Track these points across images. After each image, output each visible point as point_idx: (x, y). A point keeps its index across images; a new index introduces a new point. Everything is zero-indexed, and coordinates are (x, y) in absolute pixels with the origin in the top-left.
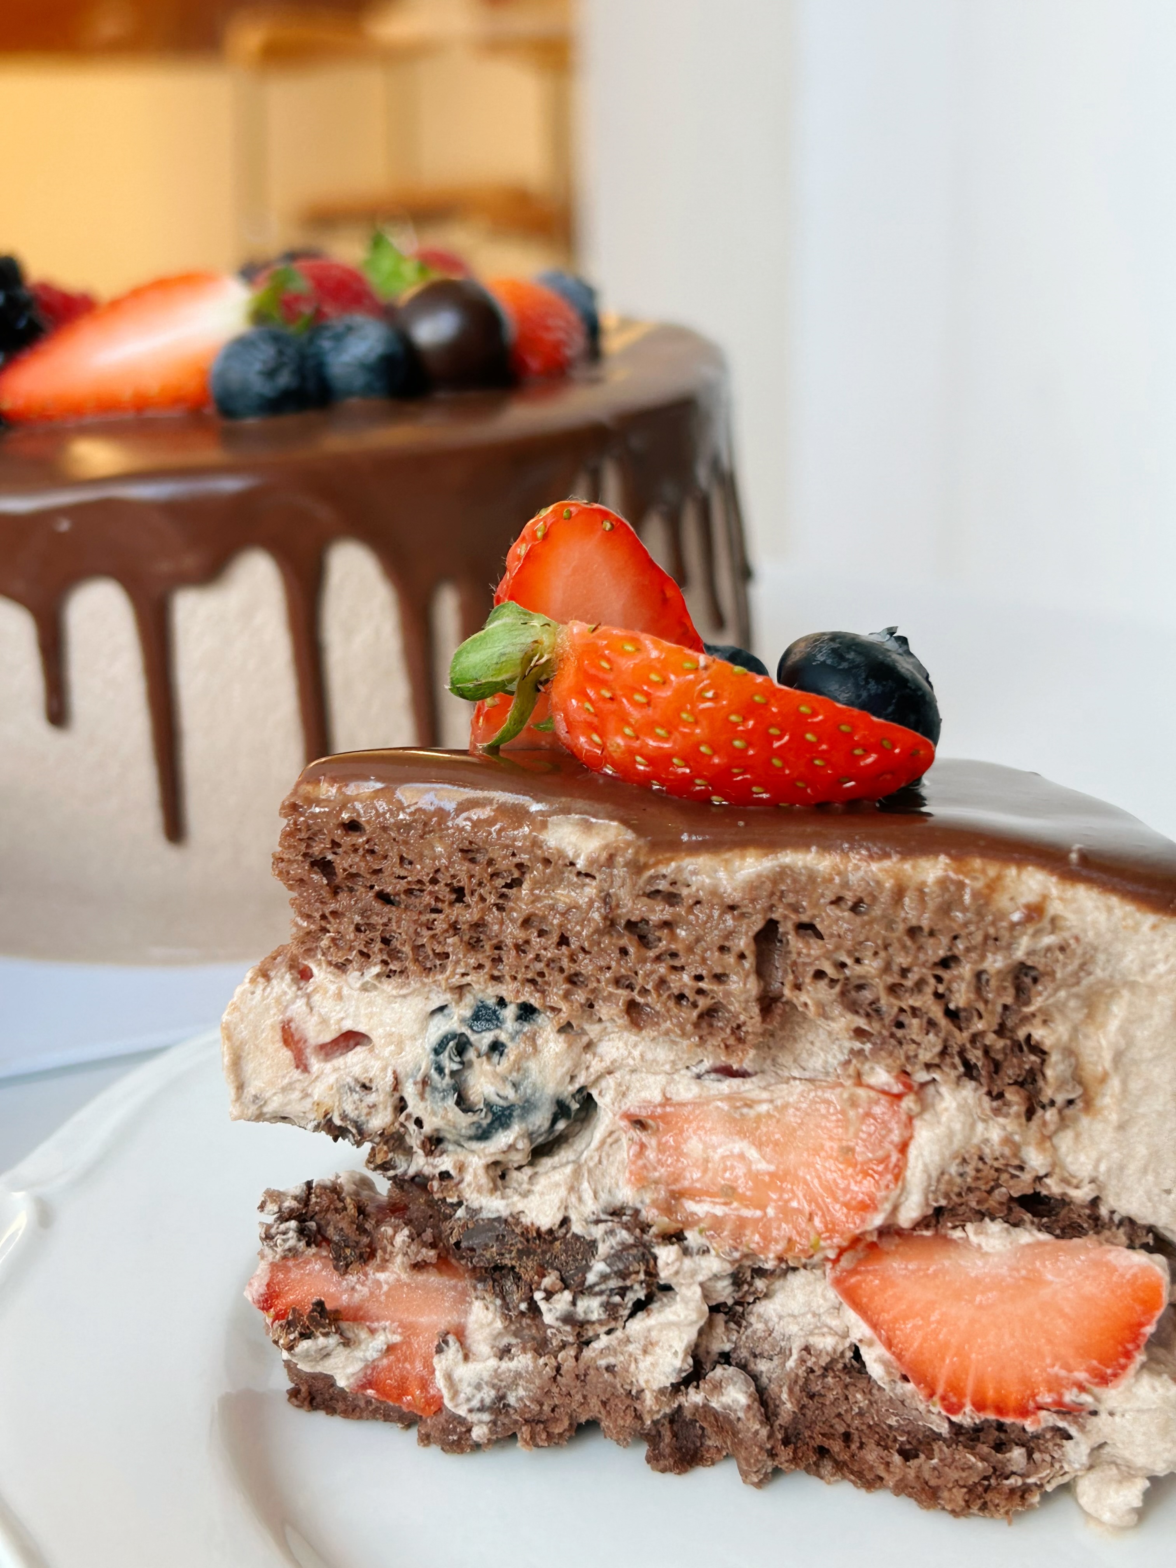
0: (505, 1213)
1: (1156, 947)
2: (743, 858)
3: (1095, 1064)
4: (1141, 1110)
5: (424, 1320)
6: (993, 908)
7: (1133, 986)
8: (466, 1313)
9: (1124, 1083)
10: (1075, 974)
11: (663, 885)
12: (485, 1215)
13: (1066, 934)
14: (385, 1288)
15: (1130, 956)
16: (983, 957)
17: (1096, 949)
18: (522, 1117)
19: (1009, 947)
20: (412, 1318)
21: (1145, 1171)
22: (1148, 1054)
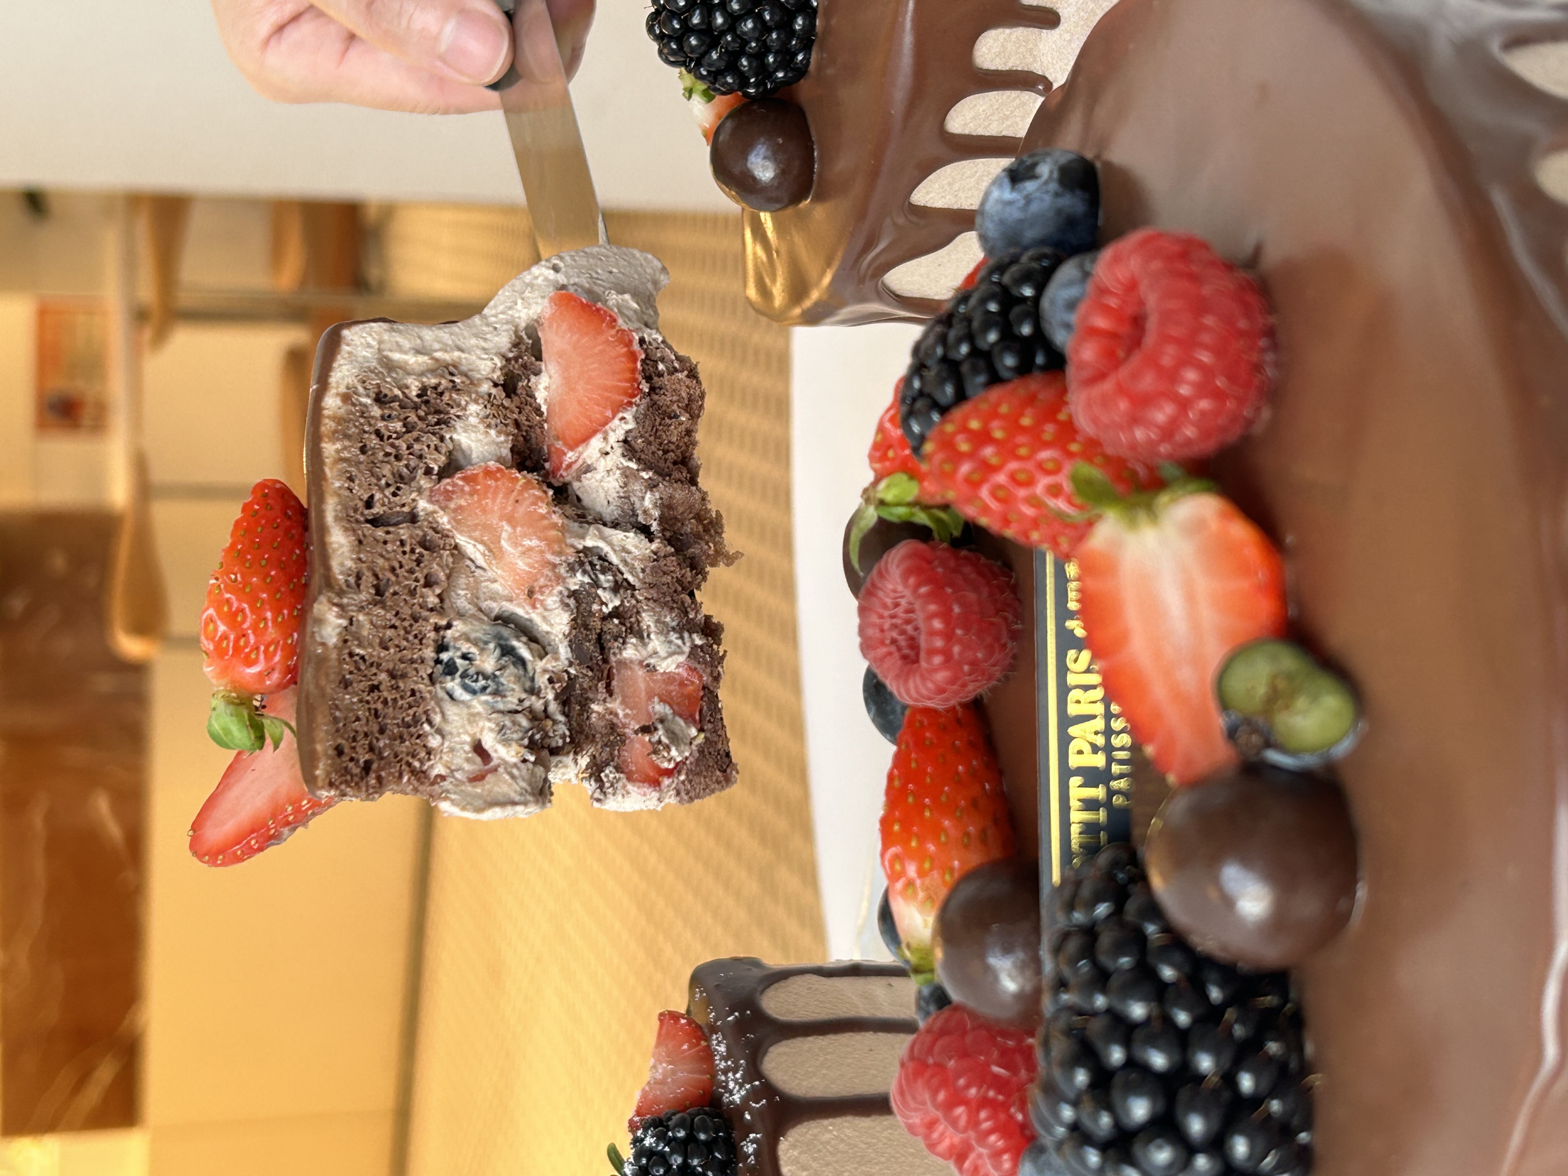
0: (566, 643)
1: (358, 343)
2: (331, 543)
3: (427, 364)
4: (450, 343)
5: (642, 686)
6: (346, 416)
7: (380, 350)
8: (631, 662)
9: (436, 351)
10: (377, 375)
11: (352, 580)
12: (570, 655)
13: (355, 381)
14: (628, 711)
15: (364, 353)
16: (373, 417)
17: (362, 367)
18: (507, 639)
19: (365, 406)
20: (643, 694)
21: (485, 340)
22: (419, 341)
